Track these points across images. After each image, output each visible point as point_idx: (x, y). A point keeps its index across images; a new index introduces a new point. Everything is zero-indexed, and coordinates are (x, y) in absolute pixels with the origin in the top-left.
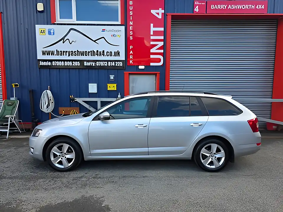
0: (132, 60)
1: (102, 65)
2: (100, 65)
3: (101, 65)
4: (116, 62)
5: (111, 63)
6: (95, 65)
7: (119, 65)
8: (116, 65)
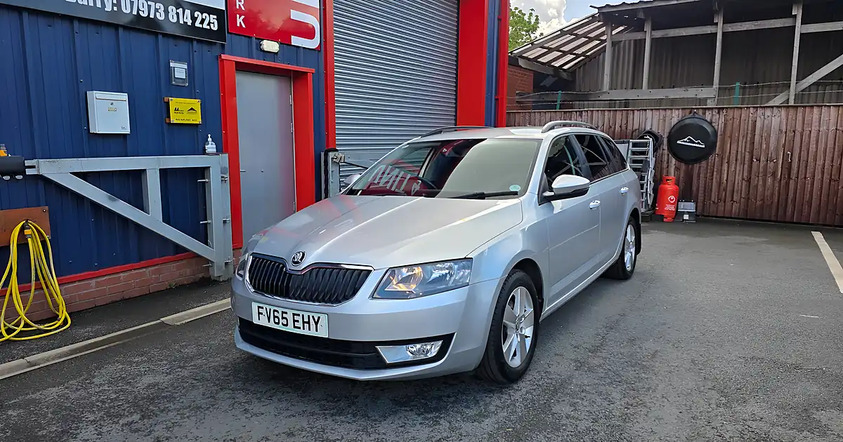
0: (243, 17)
1: (145, 15)
2: (135, 13)
3: (141, 13)
4: (196, 14)
5: (178, 14)
6: (115, 9)
7: (205, 26)
8: (197, 24)
